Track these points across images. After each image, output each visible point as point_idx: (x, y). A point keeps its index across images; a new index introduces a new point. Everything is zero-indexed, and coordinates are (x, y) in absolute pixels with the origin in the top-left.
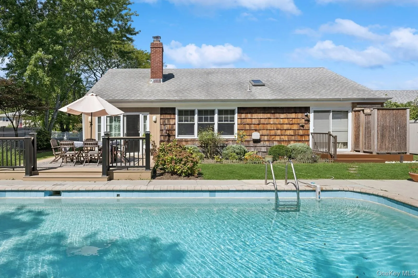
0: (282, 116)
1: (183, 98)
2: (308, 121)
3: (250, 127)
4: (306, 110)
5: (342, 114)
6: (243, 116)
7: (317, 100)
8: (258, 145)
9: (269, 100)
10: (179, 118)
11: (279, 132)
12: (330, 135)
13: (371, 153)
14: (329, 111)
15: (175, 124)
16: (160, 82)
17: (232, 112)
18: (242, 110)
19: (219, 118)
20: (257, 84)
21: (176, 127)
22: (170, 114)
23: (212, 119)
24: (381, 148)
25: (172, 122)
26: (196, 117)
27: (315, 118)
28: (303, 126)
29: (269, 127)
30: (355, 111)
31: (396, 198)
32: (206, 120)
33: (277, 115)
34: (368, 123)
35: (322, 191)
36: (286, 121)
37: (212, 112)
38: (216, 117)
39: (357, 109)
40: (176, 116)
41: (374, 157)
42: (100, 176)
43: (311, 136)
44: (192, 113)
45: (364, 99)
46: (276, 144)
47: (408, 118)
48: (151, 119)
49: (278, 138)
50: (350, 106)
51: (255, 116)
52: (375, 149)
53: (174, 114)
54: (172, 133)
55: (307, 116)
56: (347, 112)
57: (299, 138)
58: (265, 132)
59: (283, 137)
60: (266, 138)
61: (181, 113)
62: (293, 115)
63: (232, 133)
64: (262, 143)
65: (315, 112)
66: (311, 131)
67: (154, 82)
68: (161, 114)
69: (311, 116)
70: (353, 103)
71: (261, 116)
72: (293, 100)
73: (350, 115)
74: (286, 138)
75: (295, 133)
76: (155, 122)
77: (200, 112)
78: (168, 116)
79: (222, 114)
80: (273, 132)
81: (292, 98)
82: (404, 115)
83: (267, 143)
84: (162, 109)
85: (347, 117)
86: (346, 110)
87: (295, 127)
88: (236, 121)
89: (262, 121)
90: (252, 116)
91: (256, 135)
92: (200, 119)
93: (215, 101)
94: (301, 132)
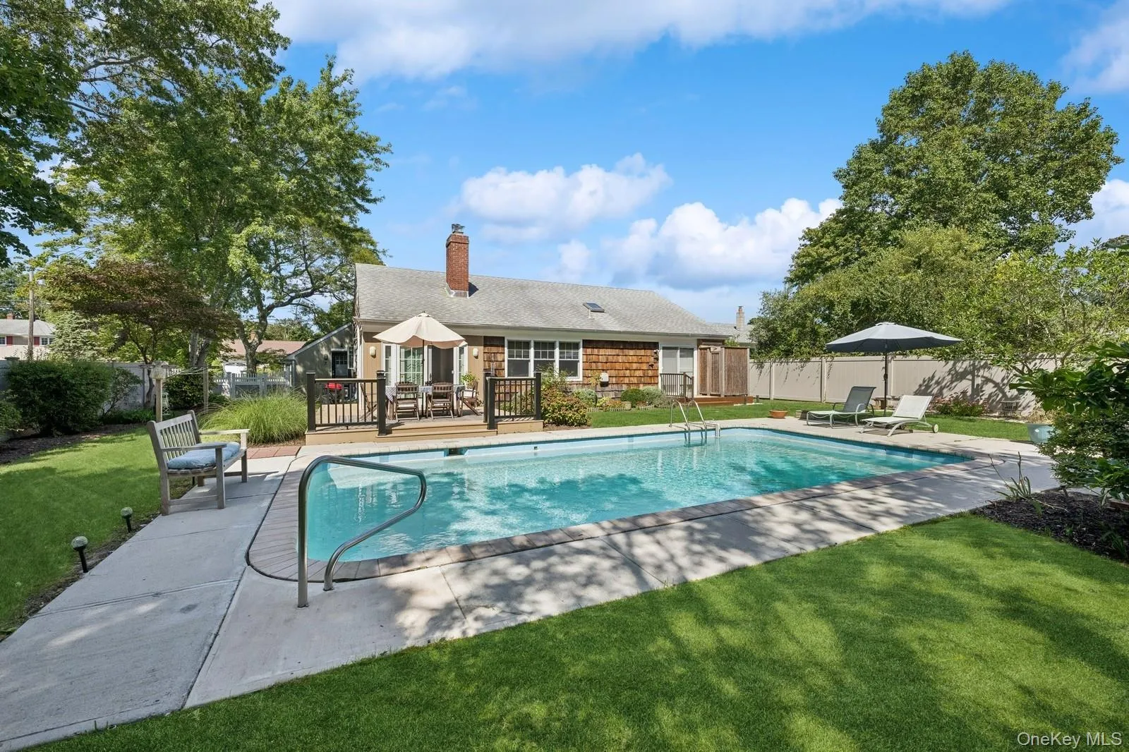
0: (631, 352)
1: (517, 325)
2: (657, 359)
3: (597, 366)
4: (655, 346)
5: (687, 352)
6: (589, 351)
7: (667, 335)
8: (607, 389)
9: (619, 332)
10: (509, 352)
11: (628, 373)
12: (686, 376)
13: (720, 395)
14: (676, 348)
15: (504, 361)
16: (465, 296)
17: (576, 346)
18: (588, 344)
19: (560, 353)
20: (596, 309)
21: (506, 364)
22: (497, 346)
23: (552, 355)
24: (727, 390)
25: (499, 358)
26: (532, 351)
27: (663, 357)
28: (652, 366)
29: (617, 366)
30: (701, 349)
31: (779, 428)
32: (544, 355)
33: (626, 352)
34: (715, 363)
35: (722, 429)
36: (635, 359)
37: (552, 345)
38: (557, 351)
39: (702, 346)
40: (506, 349)
41: (722, 399)
42: (486, 430)
43: (660, 378)
44: (526, 345)
45: (709, 336)
46: (625, 388)
47: (748, 357)
48: (470, 352)
49: (626, 380)
50: (695, 343)
51: (602, 351)
52: (723, 391)
53: (503, 346)
54: (499, 373)
55: (656, 353)
56: (693, 349)
57: (648, 380)
58: (613, 373)
59: (632, 379)
60: (614, 380)
61: (512, 345)
62: (642, 352)
63: (575, 374)
64: (610, 386)
65: (664, 348)
66: (660, 371)
67: (457, 295)
68: (485, 346)
69: (660, 353)
70: (698, 340)
71: (609, 352)
72: (644, 334)
73: (696, 352)
74: (635, 380)
75: (644, 374)
76: (477, 357)
77: (537, 345)
78: (494, 349)
79: (564, 349)
80: (621, 373)
81: (641, 330)
82: (745, 355)
83: (615, 387)
84: (485, 338)
85: (692, 356)
86: (690, 347)
87: (645, 367)
88: (581, 358)
89: (610, 358)
90: (599, 352)
91: (605, 377)
92: (537, 355)
93: (558, 330)
94: (650, 373)
